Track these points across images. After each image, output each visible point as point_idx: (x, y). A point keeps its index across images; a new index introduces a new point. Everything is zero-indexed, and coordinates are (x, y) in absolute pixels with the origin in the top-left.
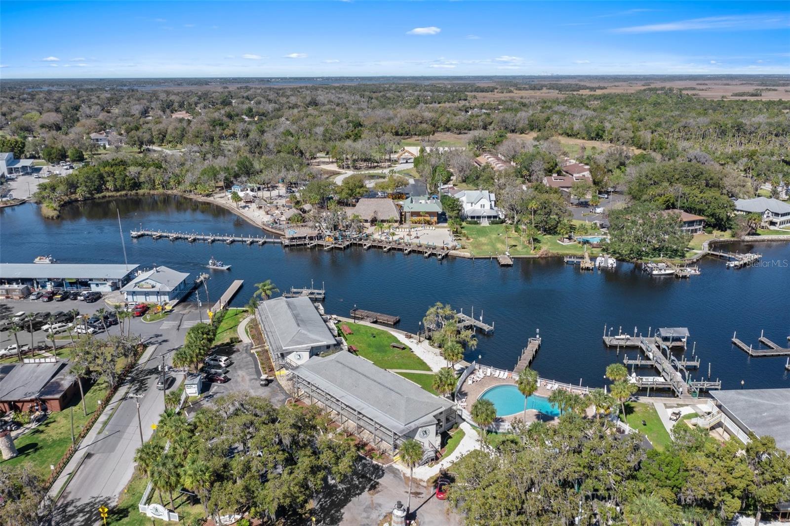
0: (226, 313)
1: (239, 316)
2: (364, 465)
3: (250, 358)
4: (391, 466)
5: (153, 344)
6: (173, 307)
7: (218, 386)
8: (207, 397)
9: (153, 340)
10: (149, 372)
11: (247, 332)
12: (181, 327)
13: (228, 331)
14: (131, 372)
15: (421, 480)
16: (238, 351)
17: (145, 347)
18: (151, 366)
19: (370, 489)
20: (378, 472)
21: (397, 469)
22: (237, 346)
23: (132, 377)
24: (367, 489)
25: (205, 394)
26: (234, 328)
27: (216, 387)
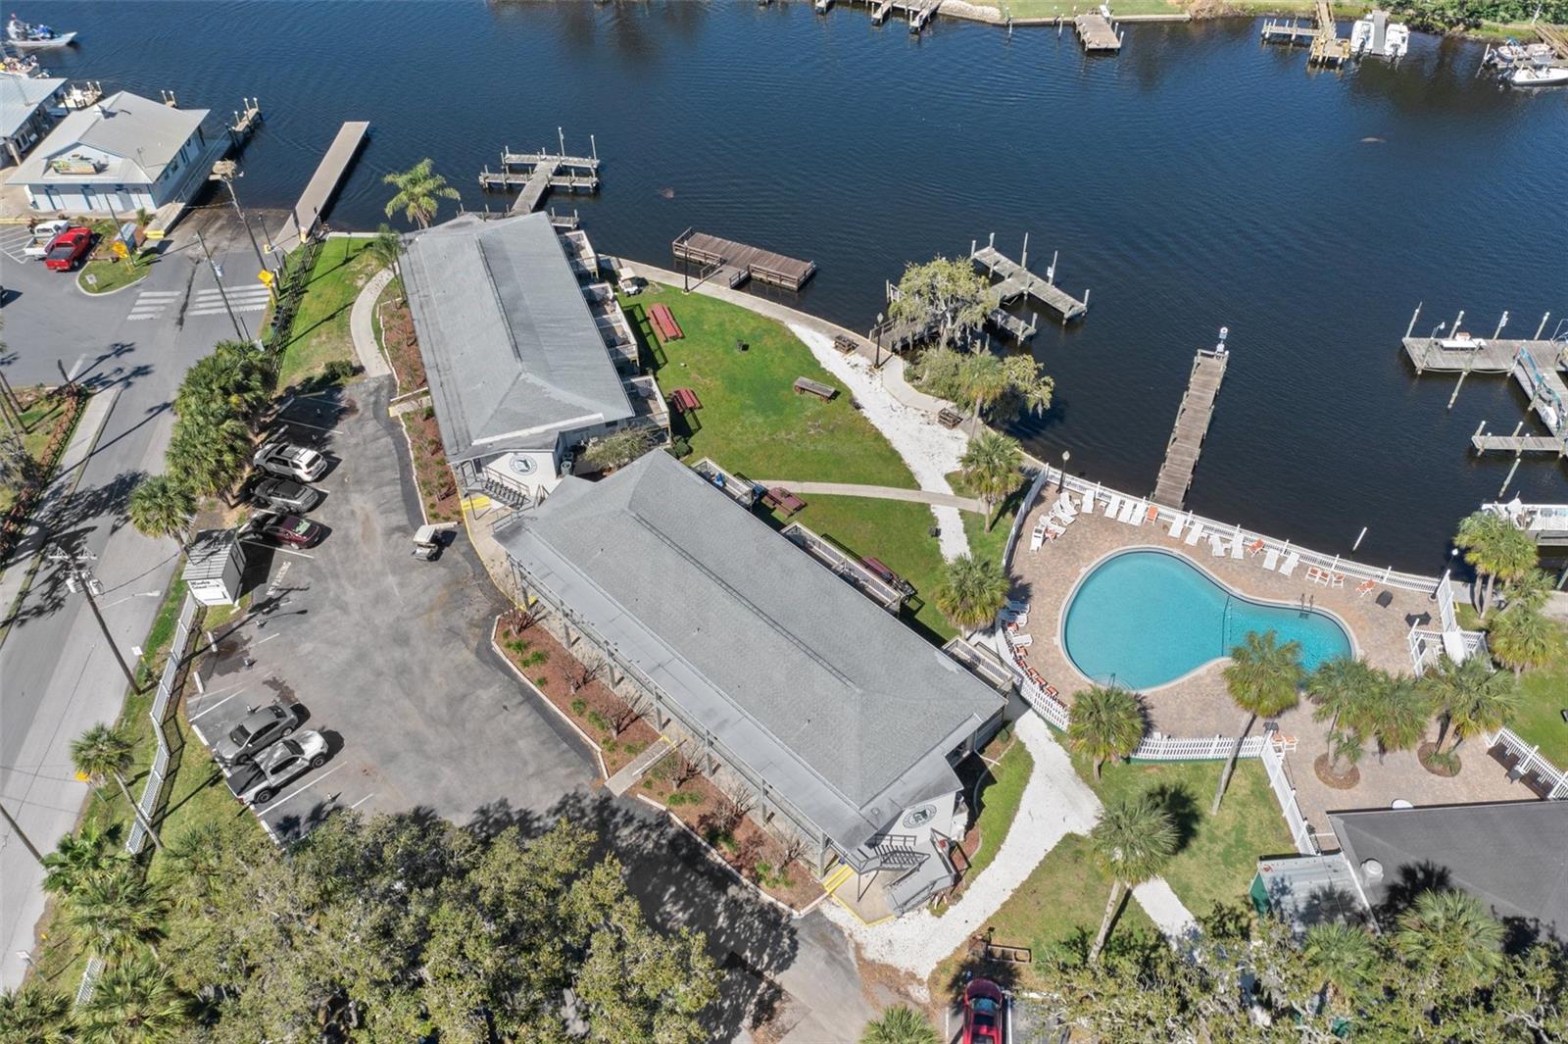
0: (317, 255)
1: (355, 266)
2: (735, 908)
3: (386, 441)
4: (817, 912)
5: (107, 384)
6: (169, 231)
7: (294, 560)
8: (258, 608)
9: (106, 369)
10: (91, 505)
11: (377, 332)
12: (191, 313)
13: (323, 328)
14: (37, 505)
15: (912, 976)
16: (351, 409)
17: (82, 396)
18: (100, 478)
19: (757, 1022)
20: (778, 939)
21: (836, 928)
22: (351, 391)
23: (41, 525)
24: (747, 1022)
25: (255, 596)
26: (338, 315)
27: (286, 566)
